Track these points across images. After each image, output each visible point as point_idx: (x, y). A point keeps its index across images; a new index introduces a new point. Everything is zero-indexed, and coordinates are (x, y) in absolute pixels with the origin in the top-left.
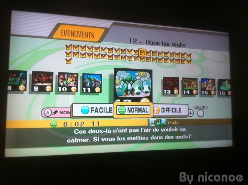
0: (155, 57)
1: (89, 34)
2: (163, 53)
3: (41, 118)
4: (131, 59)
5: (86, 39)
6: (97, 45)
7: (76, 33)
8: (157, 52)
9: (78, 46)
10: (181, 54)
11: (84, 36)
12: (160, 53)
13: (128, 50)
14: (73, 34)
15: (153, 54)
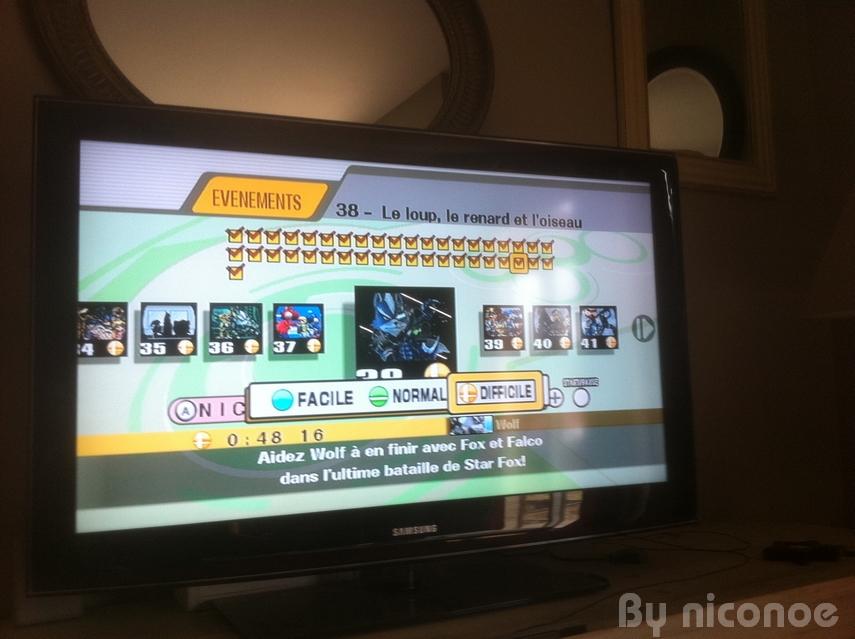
0: (461, 254)
1: (286, 197)
2: (481, 244)
3: (169, 427)
4: (398, 262)
5: (279, 213)
6: (309, 228)
7: (254, 196)
8: (465, 242)
9: (259, 232)
10: (528, 244)
11: (273, 204)
12: (473, 243)
13: (390, 238)
14: (246, 199)
15: (456, 247)
